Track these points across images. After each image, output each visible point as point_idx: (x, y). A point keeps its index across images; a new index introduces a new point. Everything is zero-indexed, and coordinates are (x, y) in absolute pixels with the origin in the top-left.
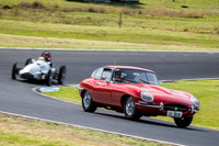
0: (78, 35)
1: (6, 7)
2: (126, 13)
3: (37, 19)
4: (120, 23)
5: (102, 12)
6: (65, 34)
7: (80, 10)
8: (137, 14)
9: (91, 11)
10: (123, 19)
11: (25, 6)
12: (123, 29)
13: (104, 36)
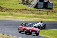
0: (36, 17)
1: (18, 10)
2: (49, 11)
3: (26, 13)
4: (47, 14)
5: (43, 11)
6: (33, 17)
7: (37, 11)
8: (52, 12)
9: (40, 11)
10: (48, 13)
11: (23, 10)
12: (48, 16)
13: (43, 17)
